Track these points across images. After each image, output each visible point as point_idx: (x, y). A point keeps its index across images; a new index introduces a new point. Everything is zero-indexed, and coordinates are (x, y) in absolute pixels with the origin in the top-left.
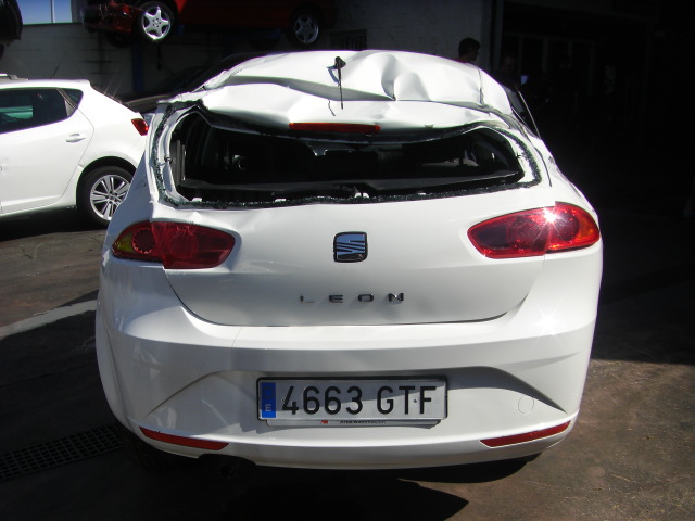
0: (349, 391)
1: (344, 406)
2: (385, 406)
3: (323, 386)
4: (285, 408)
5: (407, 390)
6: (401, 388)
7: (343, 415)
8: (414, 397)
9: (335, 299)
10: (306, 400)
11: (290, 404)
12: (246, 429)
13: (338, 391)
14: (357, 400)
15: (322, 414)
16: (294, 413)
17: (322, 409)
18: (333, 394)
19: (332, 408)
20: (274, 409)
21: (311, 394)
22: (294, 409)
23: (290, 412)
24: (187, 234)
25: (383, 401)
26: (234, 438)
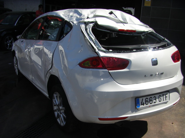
0: (154, 98)
1: (153, 101)
2: (160, 100)
3: (149, 97)
4: (142, 104)
5: (163, 95)
6: (162, 95)
7: (153, 104)
8: (164, 97)
9: (151, 75)
10: (146, 101)
11: (143, 103)
12: (132, 112)
13: (152, 98)
14: (155, 99)
15: (149, 105)
16: (144, 105)
17: (149, 103)
18: (151, 99)
19: (151, 102)
20: (139, 105)
21: (147, 100)
22: (143, 104)
23: (143, 105)
24: (114, 60)
25: (160, 99)
26: (130, 115)
